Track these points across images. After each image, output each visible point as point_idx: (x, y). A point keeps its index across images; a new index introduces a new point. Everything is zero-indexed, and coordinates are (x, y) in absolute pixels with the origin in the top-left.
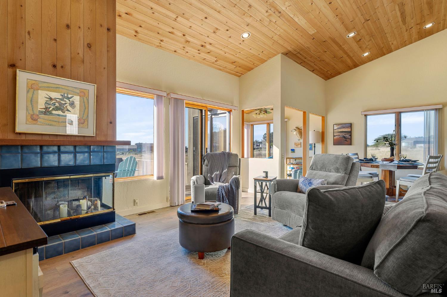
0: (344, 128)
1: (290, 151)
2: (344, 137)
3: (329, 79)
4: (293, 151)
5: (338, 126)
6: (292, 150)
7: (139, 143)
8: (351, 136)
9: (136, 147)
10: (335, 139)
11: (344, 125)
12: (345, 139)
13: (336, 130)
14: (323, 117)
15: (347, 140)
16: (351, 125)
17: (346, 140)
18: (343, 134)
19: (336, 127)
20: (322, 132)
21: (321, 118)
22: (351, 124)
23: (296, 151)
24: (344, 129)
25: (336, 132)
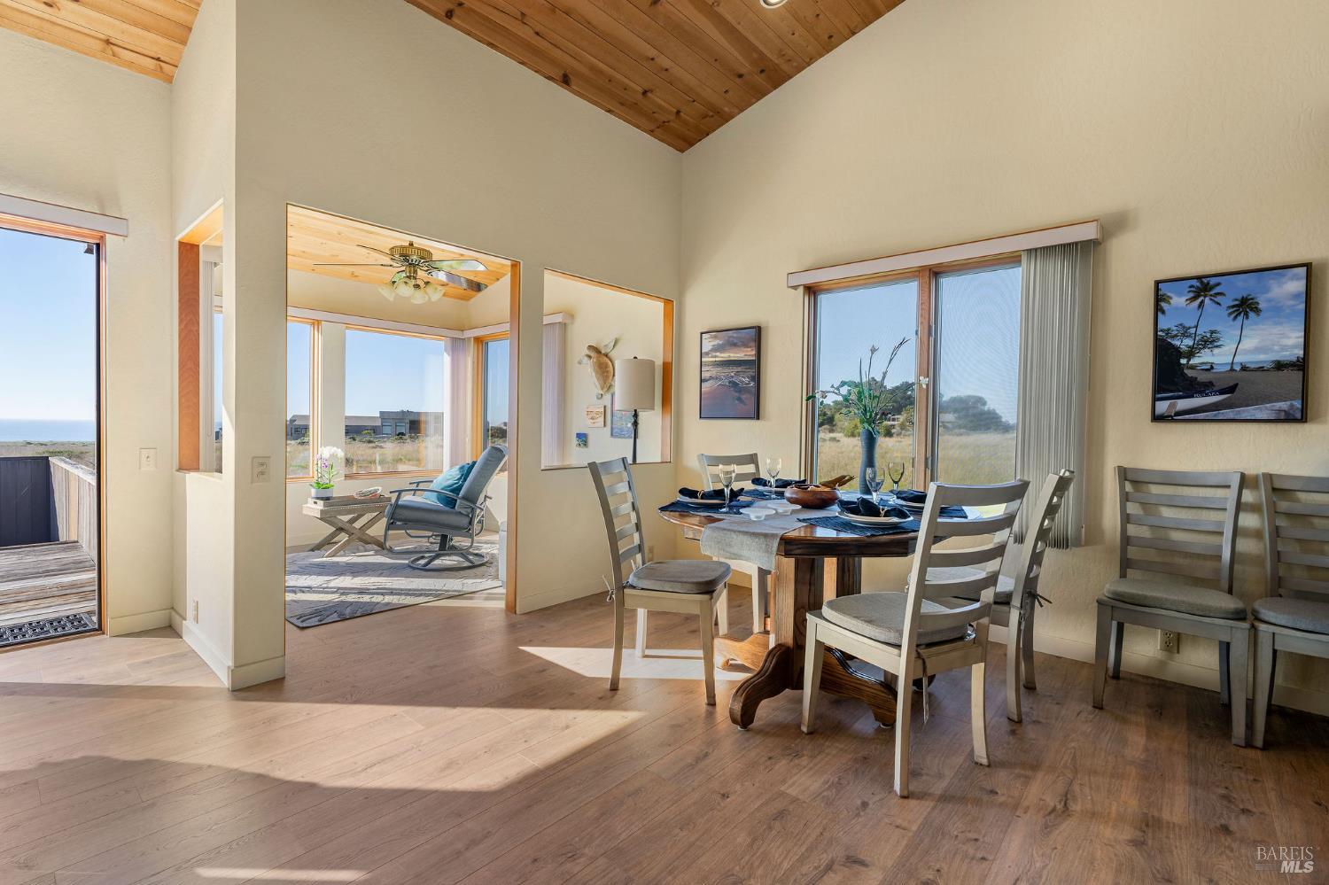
0: (734, 345)
1: (575, 441)
2: (734, 384)
3: (691, 144)
4: (583, 439)
5: (715, 337)
6: (579, 436)
7: (403, 412)
8: (757, 378)
9: (378, 423)
10: (706, 393)
11: (734, 334)
12: (737, 394)
13: (707, 354)
14: (668, 302)
15: (743, 397)
16: (756, 335)
17: (739, 399)
18: (732, 371)
19: (707, 346)
20: (664, 363)
21: (660, 305)
22: (758, 330)
23: (591, 441)
24: (736, 349)
25: (709, 364)
